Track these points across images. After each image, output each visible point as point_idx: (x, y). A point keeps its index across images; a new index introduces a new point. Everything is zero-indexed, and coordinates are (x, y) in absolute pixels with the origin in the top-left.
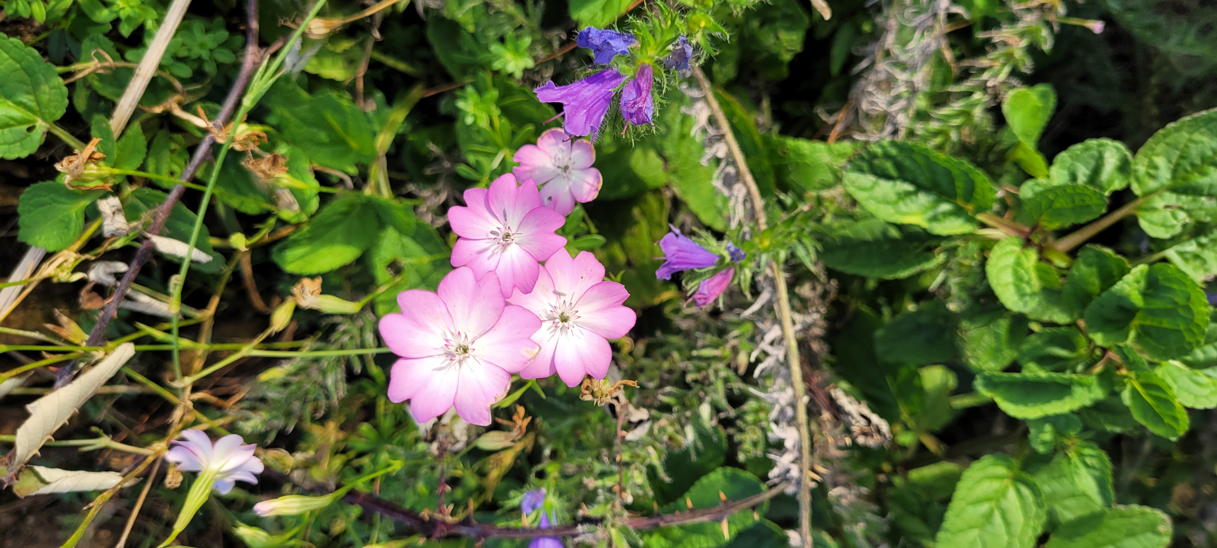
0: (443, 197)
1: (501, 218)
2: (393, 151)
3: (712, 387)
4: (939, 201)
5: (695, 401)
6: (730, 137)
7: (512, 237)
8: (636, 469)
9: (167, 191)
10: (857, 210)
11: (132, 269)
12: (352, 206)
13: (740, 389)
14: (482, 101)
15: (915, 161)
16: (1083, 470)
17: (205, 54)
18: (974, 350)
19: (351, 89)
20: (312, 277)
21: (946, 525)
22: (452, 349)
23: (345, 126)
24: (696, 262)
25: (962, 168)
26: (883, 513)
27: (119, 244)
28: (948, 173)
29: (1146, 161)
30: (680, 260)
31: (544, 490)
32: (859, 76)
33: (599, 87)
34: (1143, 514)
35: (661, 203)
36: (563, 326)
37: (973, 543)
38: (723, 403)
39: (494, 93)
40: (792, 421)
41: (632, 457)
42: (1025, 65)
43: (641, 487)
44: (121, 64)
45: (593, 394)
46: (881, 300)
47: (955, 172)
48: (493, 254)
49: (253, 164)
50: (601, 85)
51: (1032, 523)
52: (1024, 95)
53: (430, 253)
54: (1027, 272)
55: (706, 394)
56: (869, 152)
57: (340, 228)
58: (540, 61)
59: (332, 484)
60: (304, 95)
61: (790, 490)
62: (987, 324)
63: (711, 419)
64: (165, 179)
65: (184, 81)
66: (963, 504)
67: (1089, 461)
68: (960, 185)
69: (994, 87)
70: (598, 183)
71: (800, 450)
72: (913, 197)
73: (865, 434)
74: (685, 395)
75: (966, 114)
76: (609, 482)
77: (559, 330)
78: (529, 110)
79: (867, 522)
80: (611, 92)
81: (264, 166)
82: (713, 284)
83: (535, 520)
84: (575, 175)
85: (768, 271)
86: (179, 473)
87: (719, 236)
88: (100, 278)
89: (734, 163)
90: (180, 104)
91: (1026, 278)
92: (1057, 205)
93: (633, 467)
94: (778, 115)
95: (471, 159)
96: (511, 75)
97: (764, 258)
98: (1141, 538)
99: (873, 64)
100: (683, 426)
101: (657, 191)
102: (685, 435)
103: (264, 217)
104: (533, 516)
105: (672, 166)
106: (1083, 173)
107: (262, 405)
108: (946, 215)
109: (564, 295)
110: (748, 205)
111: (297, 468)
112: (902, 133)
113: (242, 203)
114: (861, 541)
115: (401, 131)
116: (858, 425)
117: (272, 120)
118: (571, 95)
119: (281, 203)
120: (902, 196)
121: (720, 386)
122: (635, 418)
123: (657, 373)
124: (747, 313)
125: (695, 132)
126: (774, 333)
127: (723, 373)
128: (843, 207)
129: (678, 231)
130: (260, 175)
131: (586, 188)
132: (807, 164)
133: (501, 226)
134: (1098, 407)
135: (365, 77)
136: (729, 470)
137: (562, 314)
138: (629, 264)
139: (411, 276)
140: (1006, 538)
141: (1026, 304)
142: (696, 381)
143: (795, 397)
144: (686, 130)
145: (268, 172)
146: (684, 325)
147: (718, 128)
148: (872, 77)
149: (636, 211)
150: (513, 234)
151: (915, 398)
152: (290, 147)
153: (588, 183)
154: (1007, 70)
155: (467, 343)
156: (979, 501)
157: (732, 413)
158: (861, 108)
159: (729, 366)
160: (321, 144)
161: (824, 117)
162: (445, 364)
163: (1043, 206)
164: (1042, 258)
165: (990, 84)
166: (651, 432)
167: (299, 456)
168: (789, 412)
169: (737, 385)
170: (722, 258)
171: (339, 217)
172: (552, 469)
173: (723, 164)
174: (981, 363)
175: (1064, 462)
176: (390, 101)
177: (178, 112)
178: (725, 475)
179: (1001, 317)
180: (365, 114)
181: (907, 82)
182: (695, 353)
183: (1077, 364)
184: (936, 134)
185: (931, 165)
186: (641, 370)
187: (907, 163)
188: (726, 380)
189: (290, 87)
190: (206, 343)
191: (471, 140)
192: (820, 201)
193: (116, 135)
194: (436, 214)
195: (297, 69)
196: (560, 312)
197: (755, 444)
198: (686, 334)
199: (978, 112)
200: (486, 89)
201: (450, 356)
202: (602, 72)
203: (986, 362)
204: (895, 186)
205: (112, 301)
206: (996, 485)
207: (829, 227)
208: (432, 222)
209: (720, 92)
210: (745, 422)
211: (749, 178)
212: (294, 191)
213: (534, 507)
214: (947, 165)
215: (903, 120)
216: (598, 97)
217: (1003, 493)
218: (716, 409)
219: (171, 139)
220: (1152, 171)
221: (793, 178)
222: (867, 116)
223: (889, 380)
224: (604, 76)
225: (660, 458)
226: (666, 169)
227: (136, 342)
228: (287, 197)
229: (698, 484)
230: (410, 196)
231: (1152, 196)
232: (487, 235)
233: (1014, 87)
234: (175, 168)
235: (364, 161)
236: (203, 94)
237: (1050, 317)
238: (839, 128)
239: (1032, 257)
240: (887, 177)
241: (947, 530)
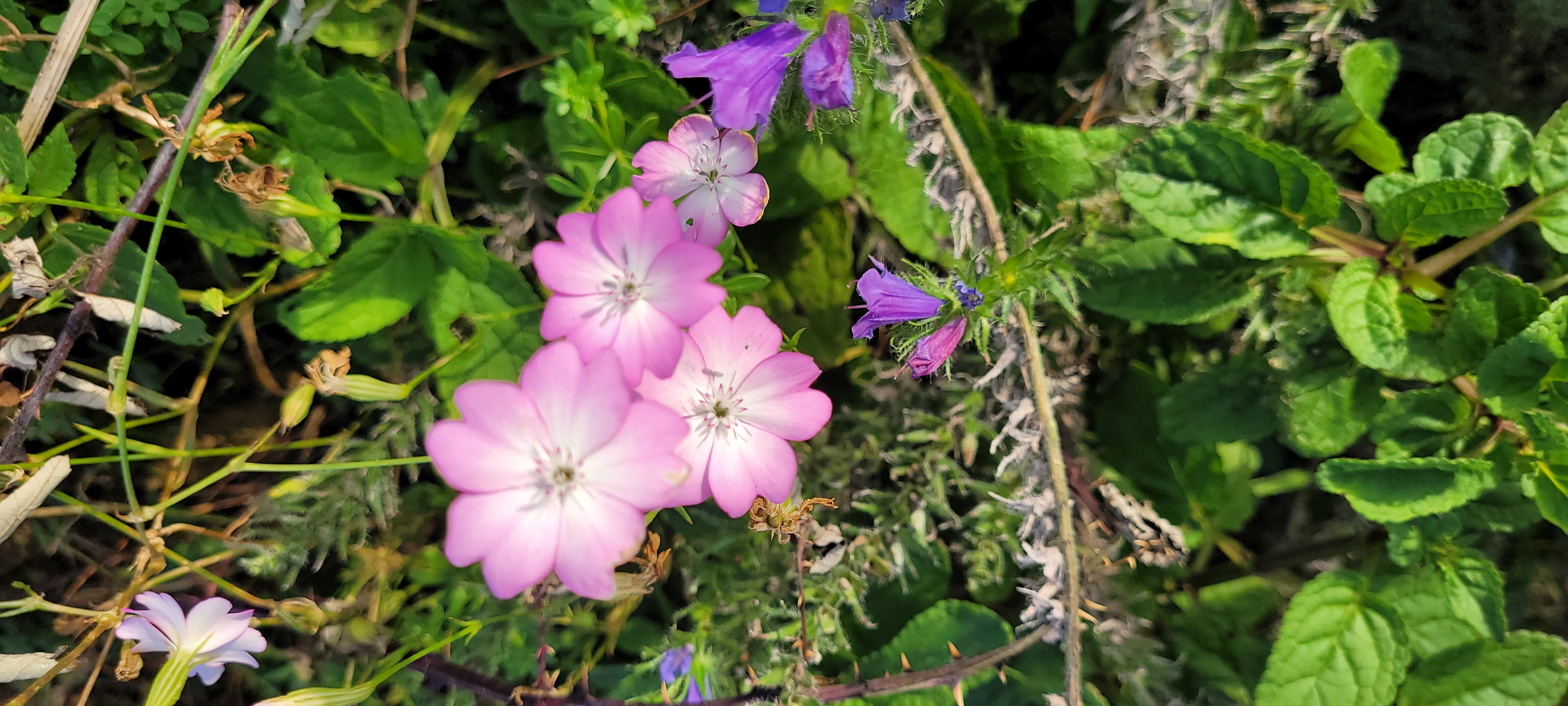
0: (529, 223)
1: (619, 259)
2: (454, 157)
3: (928, 488)
4: (1256, 209)
5: (904, 508)
6: (948, 123)
7: (638, 290)
8: (825, 611)
9: (110, 225)
10: (1133, 225)
11: (60, 346)
12: (395, 239)
13: (967, 488)
14: (581, 82)
15: (1221, 153)
16: (1462, 590)
17: (163, 20)
18: (1304, 423)
19: (389, 68)
20: (336, 347)
21: (1270, 673)
22: (548, 476)
23: (378, 122)
24: (911, 310)
25: (1292, 160)
26: (1170, 654)
27: (43, 307)
28: (1270, 168)
29: (1549, 144)
30: (887, 309)
31: (691, 647)
32: (1120, 33)
33: (766, 51)
34: (1536, 642)
35: (842, 222)
36: (720, 423)
37: (1307, 698)
38: (945, 508)
39: (598, 69)
40: (1052, 539)
41: (817, 596)
42: (1365, 8)
43: (833, 636)
44: (35, 36)
45: (768, 520)
46: (1154, 351)
47: (1279, 166)
48: (608, 317)
49: (233, 181)
50: (769, 47)
51: (1391, 667)
52: (1364, 53)
53: (513, 305)
54: (1387, 310)
55: (920, 496)
56: (1154, 141)
57: (379, 273)
58: (663, 20)
59: (382, 647)
60: (315, 77)
61: (1051, 636)
62: (1322, 387)
63: (928, 532)
64: (112, 209)
65: (134, 61)
66: (1293, 642)
67: (1469, 575)
68: (1286, 184)
69: (1321, 41)
70: (764, 196)
71: (1065, 579)
72: (1219, 205)
73: (1153, 550)
74: (889, 500)
75: (1281, 82)
76: (786, 634)
77: (713, 430)
78: (650, 92)
79: (1149, 666)
80: (784, 58)
81: (252, 184)
82: (936, 342)
83: (679, 692)
84: (729, 187)
85: (1012, 320)
86: (137, 656)
87: (940, 271)
88: (13, 360)
89: (955, 162)
90: (125, 94)
91: (1387, 319)
92: (1429, 211)
93: (821, 609)
94: (1002, 93)
95: (568, 166)
96: (622, 42)
97: (1006, 301)
98: (1533, 675)
99: (1141, 14)
100: (888, 546)
101: (835, 206)
102: (892, 559)
103: (258, 261)
104: (674, 688)
105: (860, 168)
106: (1461, 163)
107: (274, 533)
108: (1265, 229)
109: (720, 375)
110: (978, 224)
111: (329, 623)
112: (1190, 112)
113: (228, 241)
114: (1143, 696)
115: (463, 128)
116: (1143, 536)
117: (271, 117)
118: (724, 64)
119: (284, 238)
120: (1203, 203)
121: (938, 484)
122: (822, 542)
123: (845, 467)
124: (983, 381)
125: (896, 116)
126: (1023, 410)
127: (944, 467)
128: (1112, 221)
129: (881, 266)
130: (247, 198)
131: (748, 205)
132: (1053, 162)
133: (620, 274)
134: (1486, 500)
135: (408, 50)
136: (955, 603)
137: (718, 404)
138: (799, 310)
139: (486, 340)
140: (1355, 689)
141: (1388, 357)
142: (902, 478)
143: (1059, 505)
144: (879, 116)
145: (257, 193)
146: (881, 395)
147: (930, 111)
148: (1141, 34)
149: (806, 235)
150: (640, 286)
151: (1212, 490)
152: (294, 155)
153: (749, 198)
154: (1337, 17)
155: (573, 464)
156: (1315, 638)
157: (958, 522)
158: (1125, 78)
159: (951, 455)
160: (343, 150)
161: (1073, 93)
162: (537, 500)
163: (1409, 214)
164: (1406, 290)
165: (1315, 38)
166: (845, 561)
167: (333, 605)
168: (1049, 524)
169: (964, 482)
170: (948, 304)
171: (375, 256)
172: (701, 614)
173: (938, 164)
174: (1314, 441)
175: (1435, 579)
176: (447, 85)
177: (122, 107)
178: (949, 611)
179: (1343, 374)
180: (411, 105)
181: (1196, 37)
182: (901, 438)
183: (1456, 440)
184: (1240, 112)
185: (1244, 157)
186: (824, 462)
187: (1211, 155)
188: (947, 476)
189: (291, 65)
190: (186, 448)
191: (566, 138)
192: (1079, 213)
193: (27, 145)
194: (520, 249)
195: (303, 37)
196: (714, 401)
197: (991, 565)
198: (884, 408)
199: (1298, 80)
200: (587, 64)
201: (545, 487)
202: (769, 28)
203: (1322, 439)
204: (1191, 188)
205: (32, 395)
206: (1338, 612)
207: (1093, 250)
208: (515, 257)
209: (928, 58)
210: (976, 534)
211: (978, 184)
212: (302, 221)
213: (677, 673)
214: (1270, 158)
215: (1192, 94)
216: (766, 67)
217: (1348, 625)
218: (935, 518)
219: (119, 149)
220: (1557, 158)
221: (1040, 180)
222: (1134, 88)
223: (1173, 464)
224: (773, 34)
225: (857, 593)
226: (851, 173)
227: (73, 453)
228: (295, 230)
229: (911, 624)
230: (482, 222)
231: (1558, 194)
232: (598, 288)
233: (1353, 41)
234: (127, 191)
235: (409, 173)
236: (163, 80)
237: (1417, 373)
238: (1094, 108)
239: (1392, 288)
240: (1180, 177)
241: (1270, 681)
